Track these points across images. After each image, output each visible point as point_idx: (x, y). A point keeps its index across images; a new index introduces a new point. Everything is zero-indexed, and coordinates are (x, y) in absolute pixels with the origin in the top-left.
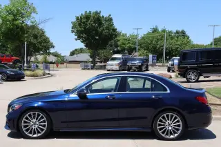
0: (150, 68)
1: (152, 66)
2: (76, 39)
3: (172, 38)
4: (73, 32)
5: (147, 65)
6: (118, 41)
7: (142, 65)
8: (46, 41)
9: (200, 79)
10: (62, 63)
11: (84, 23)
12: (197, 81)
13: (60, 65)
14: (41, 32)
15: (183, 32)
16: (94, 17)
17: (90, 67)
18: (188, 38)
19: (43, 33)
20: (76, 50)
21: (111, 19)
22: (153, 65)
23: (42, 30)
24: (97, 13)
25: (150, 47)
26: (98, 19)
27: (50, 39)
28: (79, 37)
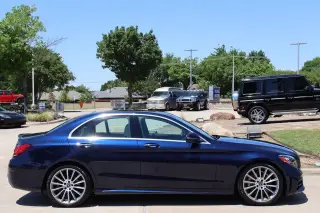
0: (210, 105)
1: (213, 102)
2: (104, 67)
3: (245, 63)
4: (98, 56)
5: (206, 102)
6: (168, 68)
7: (198, 102)
8: (63, 70)
9: (269, 120)
10: (89, 102)
11: (114, 43)
12: (264, 122)
13: (85, 105)
14: (55, 58)
15: (261, 54)
16: (128, 35)
17: (124, 106)
18: (268, 62)
19: (59, 59)
20: (109, 82)
21: (154, 38)
22: (215, 102)
23: (56, 55)
24: (132, 29)
25: (214, 76)
26: (134, 38)
27: (68, 68)
28: (108, 65)
